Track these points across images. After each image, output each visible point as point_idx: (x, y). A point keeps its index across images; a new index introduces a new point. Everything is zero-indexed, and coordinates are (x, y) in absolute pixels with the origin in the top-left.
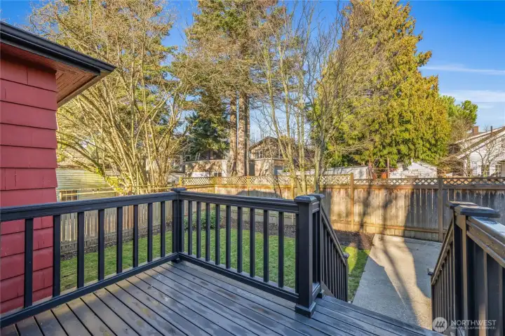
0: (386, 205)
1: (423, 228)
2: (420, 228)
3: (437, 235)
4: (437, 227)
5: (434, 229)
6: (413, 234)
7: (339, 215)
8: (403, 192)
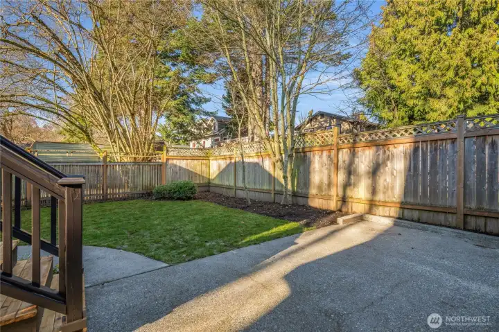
0: (375, 171)
1: (431, 206)
2: (425, 205)
3: (455, 217)
4: (455, 204)
5: (450, 207)
6: (416, 215)
7: (320, 188)
8: (401, 148)
